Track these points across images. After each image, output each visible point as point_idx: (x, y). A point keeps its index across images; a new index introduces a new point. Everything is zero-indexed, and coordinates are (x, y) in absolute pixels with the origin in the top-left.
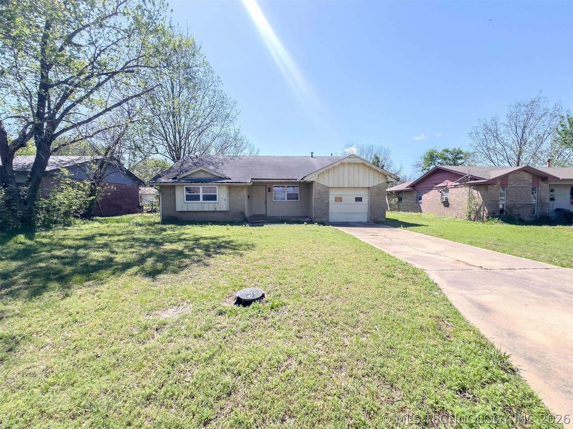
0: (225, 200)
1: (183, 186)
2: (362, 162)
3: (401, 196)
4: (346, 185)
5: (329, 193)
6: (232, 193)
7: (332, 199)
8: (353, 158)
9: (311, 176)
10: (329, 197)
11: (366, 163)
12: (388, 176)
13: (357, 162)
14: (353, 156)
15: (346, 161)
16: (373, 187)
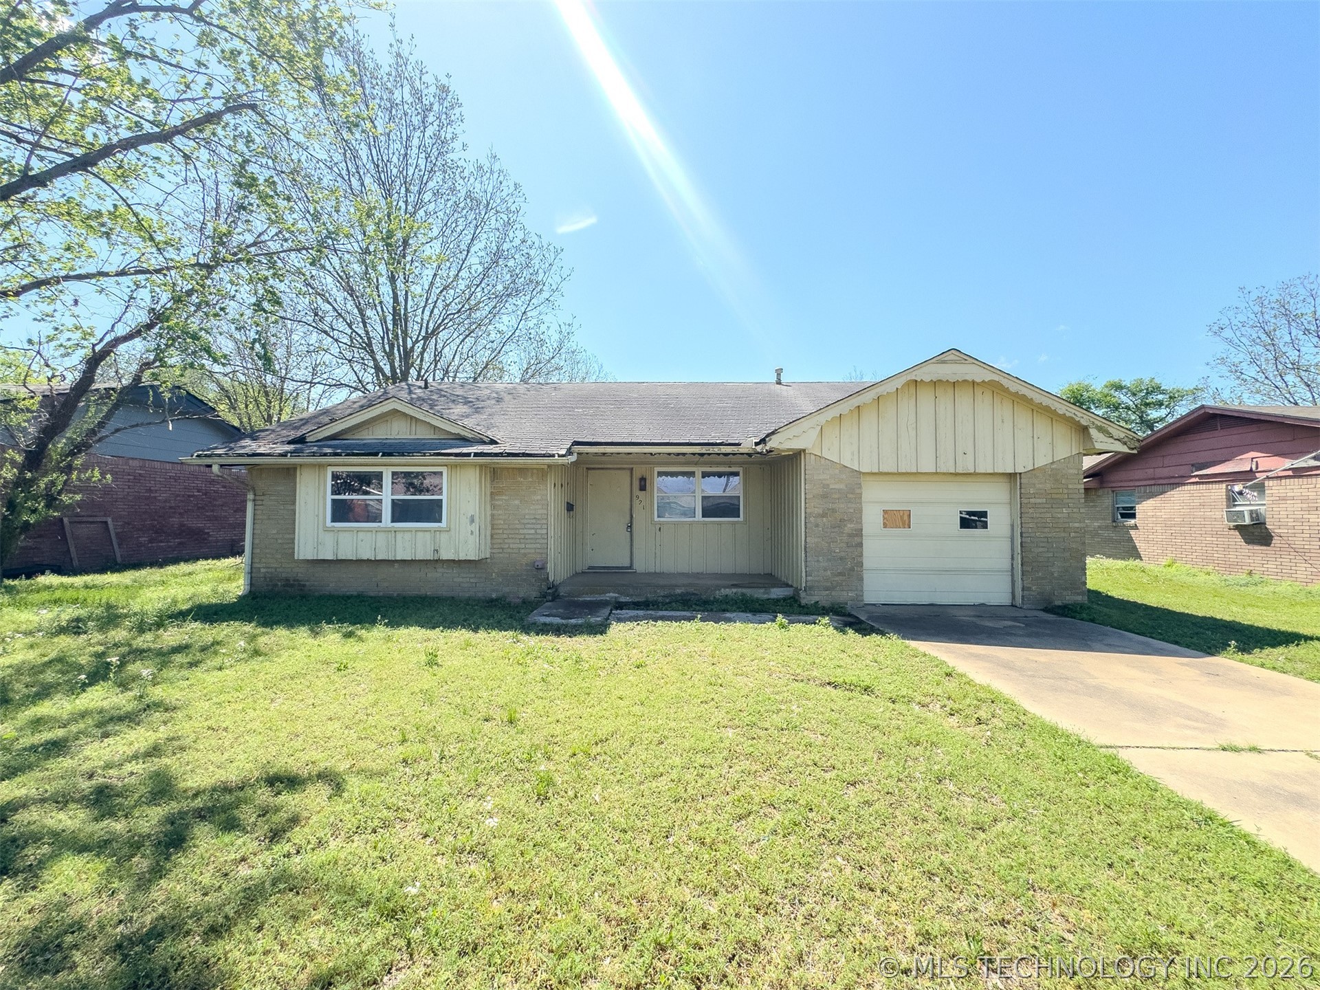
0: (472, 521)
1: (323, 466)
2: (989, 377)
5: (860, 496)
6: (499, 493)
7: (872, 519)
8: (955, 362)
9: (793, 431)
10: (860, 511)
11: (1005, 382)
12: (1093, 431)
13: (969, 378)
14: (952, 357)
15: (926, 375)
16: (1032, 472)
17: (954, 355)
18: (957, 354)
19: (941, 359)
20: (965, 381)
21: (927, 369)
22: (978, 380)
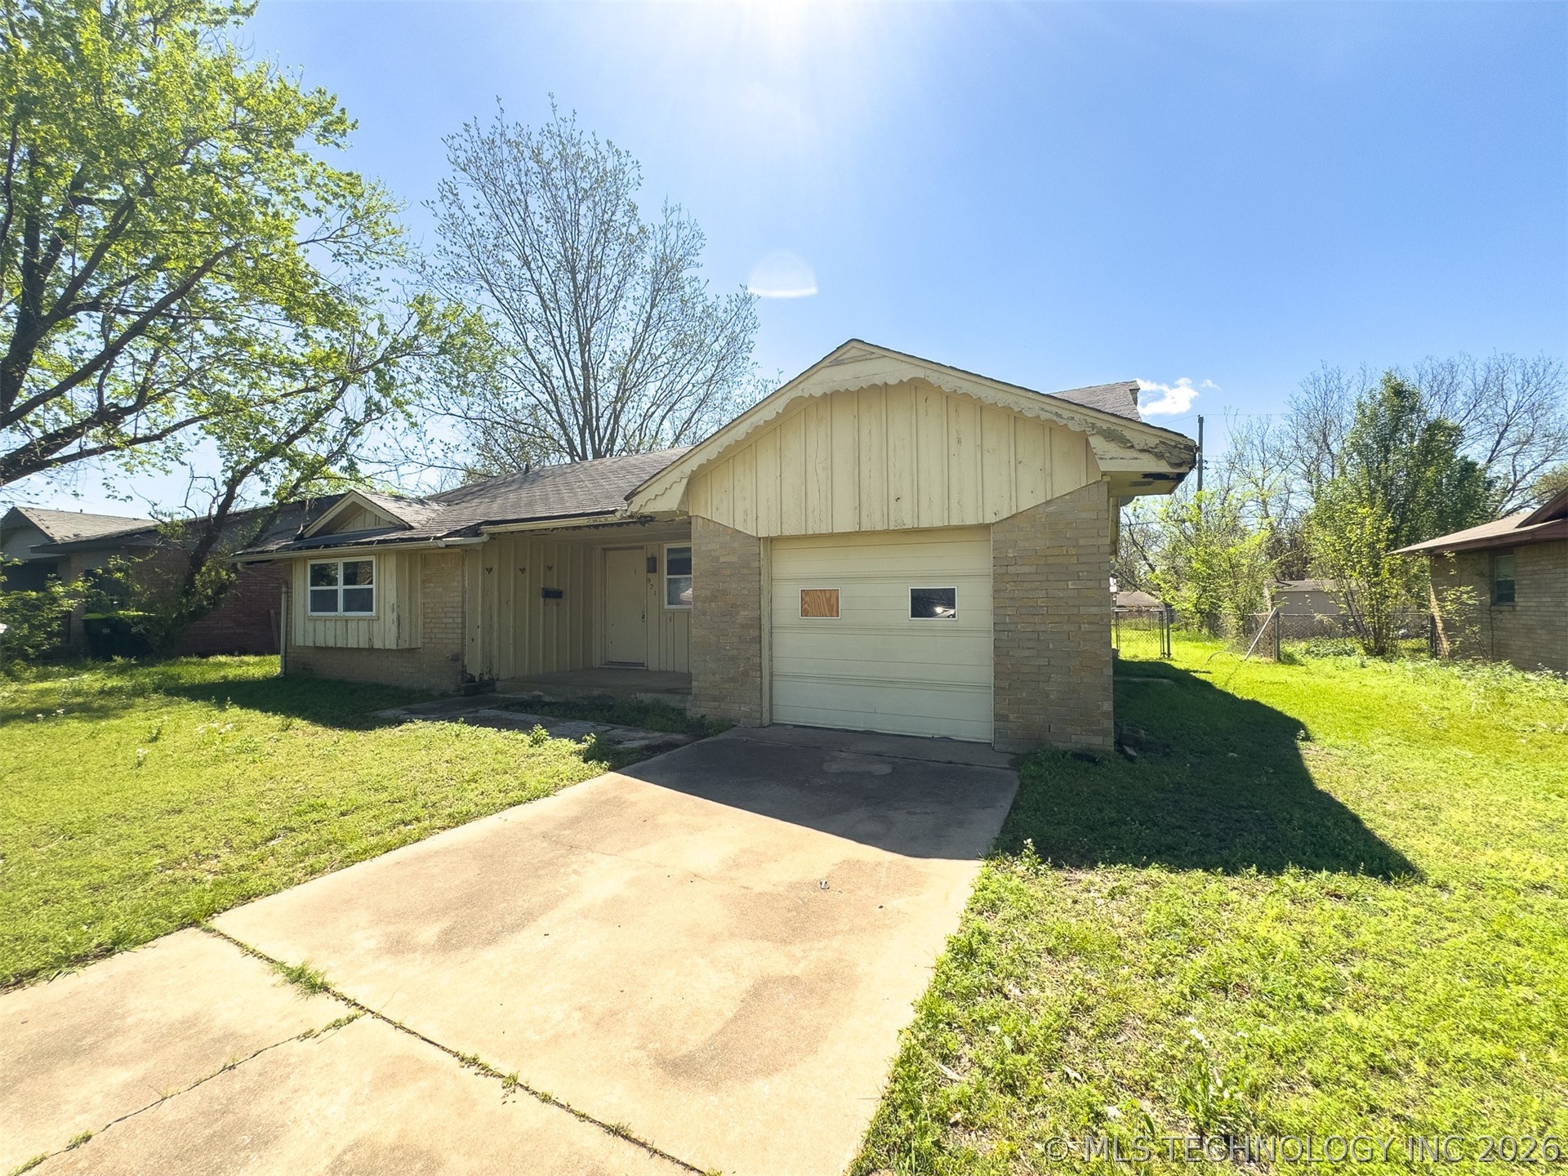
0: (394, 609)
1: (305, 559)
2: (908, 373)
3: (1506, 570)
4: (844, 524)
5: (766, 572)
6: (430, 580)
7: (786, 601)
8: (856, 360)
9: (656, 488)
10: (759, 592)
11: (934, 378)
12: (1096, 442)
13: (878, 381)
14: (854, 353)
15: (816, 387)
16: (1010, 521)
17: (853, 350)
18: (860, 346)
19: (835, 359)
20: (874, 386)
21: (816, 378)
22: (892, 381)
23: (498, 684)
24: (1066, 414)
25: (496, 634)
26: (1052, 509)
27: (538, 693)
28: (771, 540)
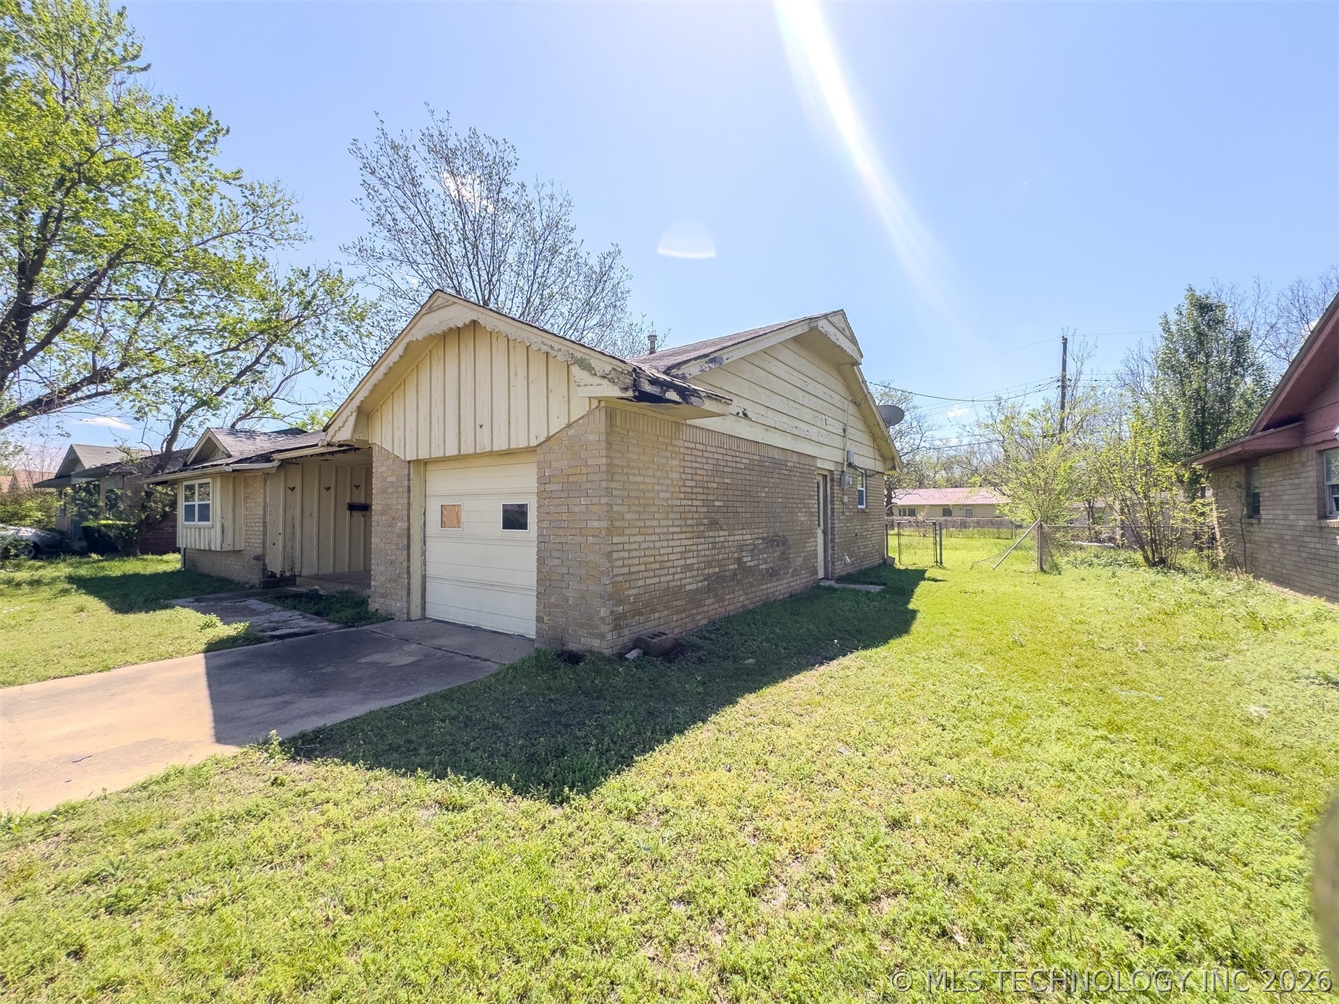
0: (220, 520)
1: (181, 481)
3: (1256, 484)
4: (451, 449)
5: (408, 489)
6: (249, 497)
7: (433, 515)
10: (408, 507)
12: (576, 371)
13: (453, 325)
14: (439, 302)
16: (547, 444)
17: (439, 299)
20: (451, 329)
22: (461, 324)
23: (298, 579)
24: (556, 346)
25: (298, 540)
26: (571, 432)
27: (317, 587)
28: (424, 463)
